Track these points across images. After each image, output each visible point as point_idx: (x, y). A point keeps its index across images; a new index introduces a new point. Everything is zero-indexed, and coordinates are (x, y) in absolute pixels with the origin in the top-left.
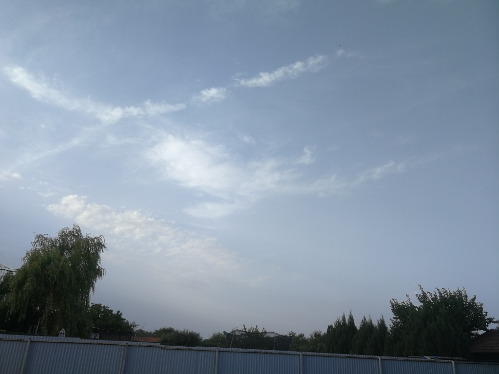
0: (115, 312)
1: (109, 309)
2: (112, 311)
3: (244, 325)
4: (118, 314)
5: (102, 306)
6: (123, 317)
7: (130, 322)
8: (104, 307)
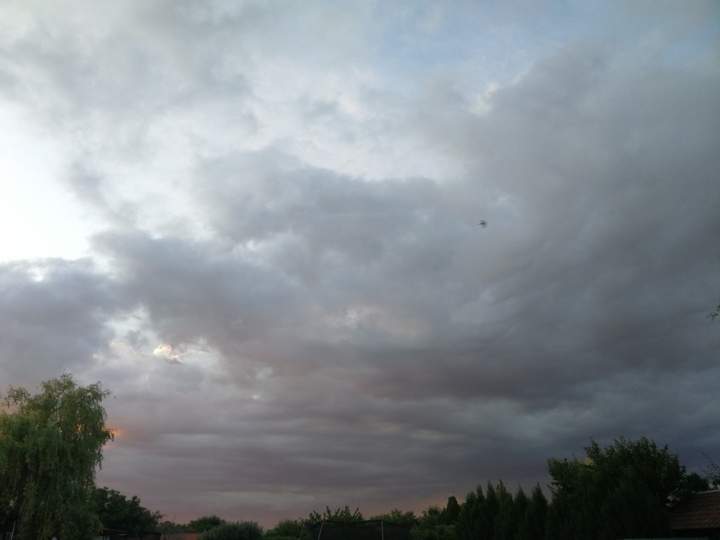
0: (129, 498)
1: (120, 494)
2: (124, 497)
3: (327, 507)
4: (133, 501)
5: (110, 489)
6: (141, 505)
7: (153, 511)
8: (113, 492)
